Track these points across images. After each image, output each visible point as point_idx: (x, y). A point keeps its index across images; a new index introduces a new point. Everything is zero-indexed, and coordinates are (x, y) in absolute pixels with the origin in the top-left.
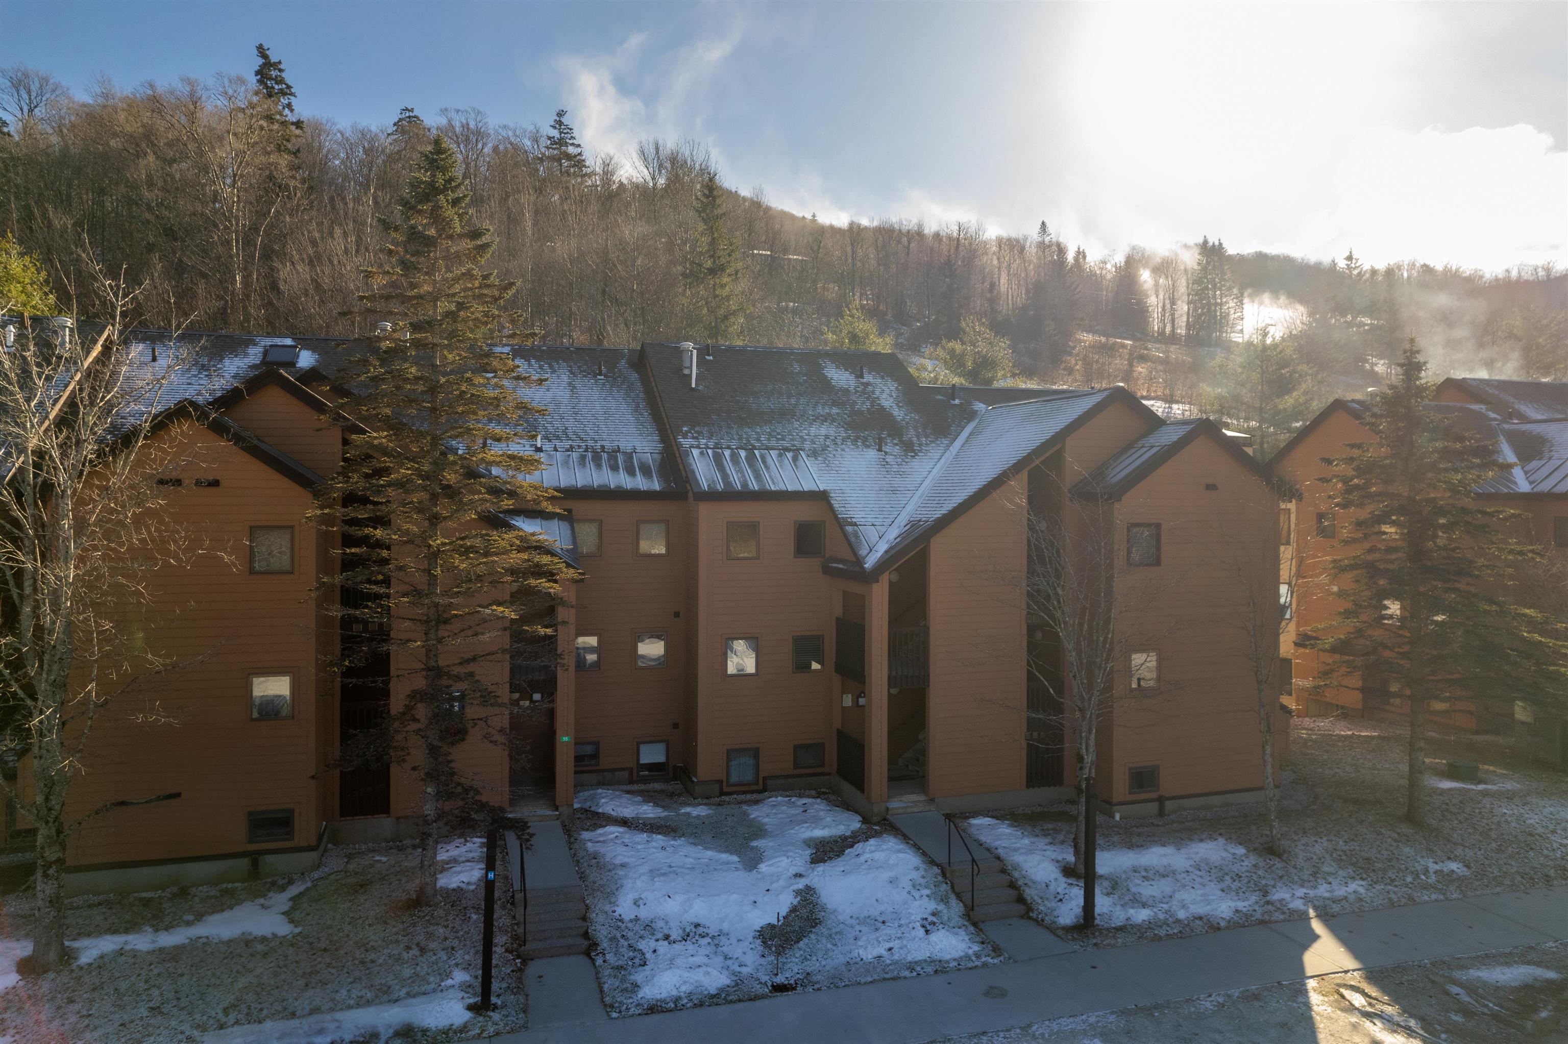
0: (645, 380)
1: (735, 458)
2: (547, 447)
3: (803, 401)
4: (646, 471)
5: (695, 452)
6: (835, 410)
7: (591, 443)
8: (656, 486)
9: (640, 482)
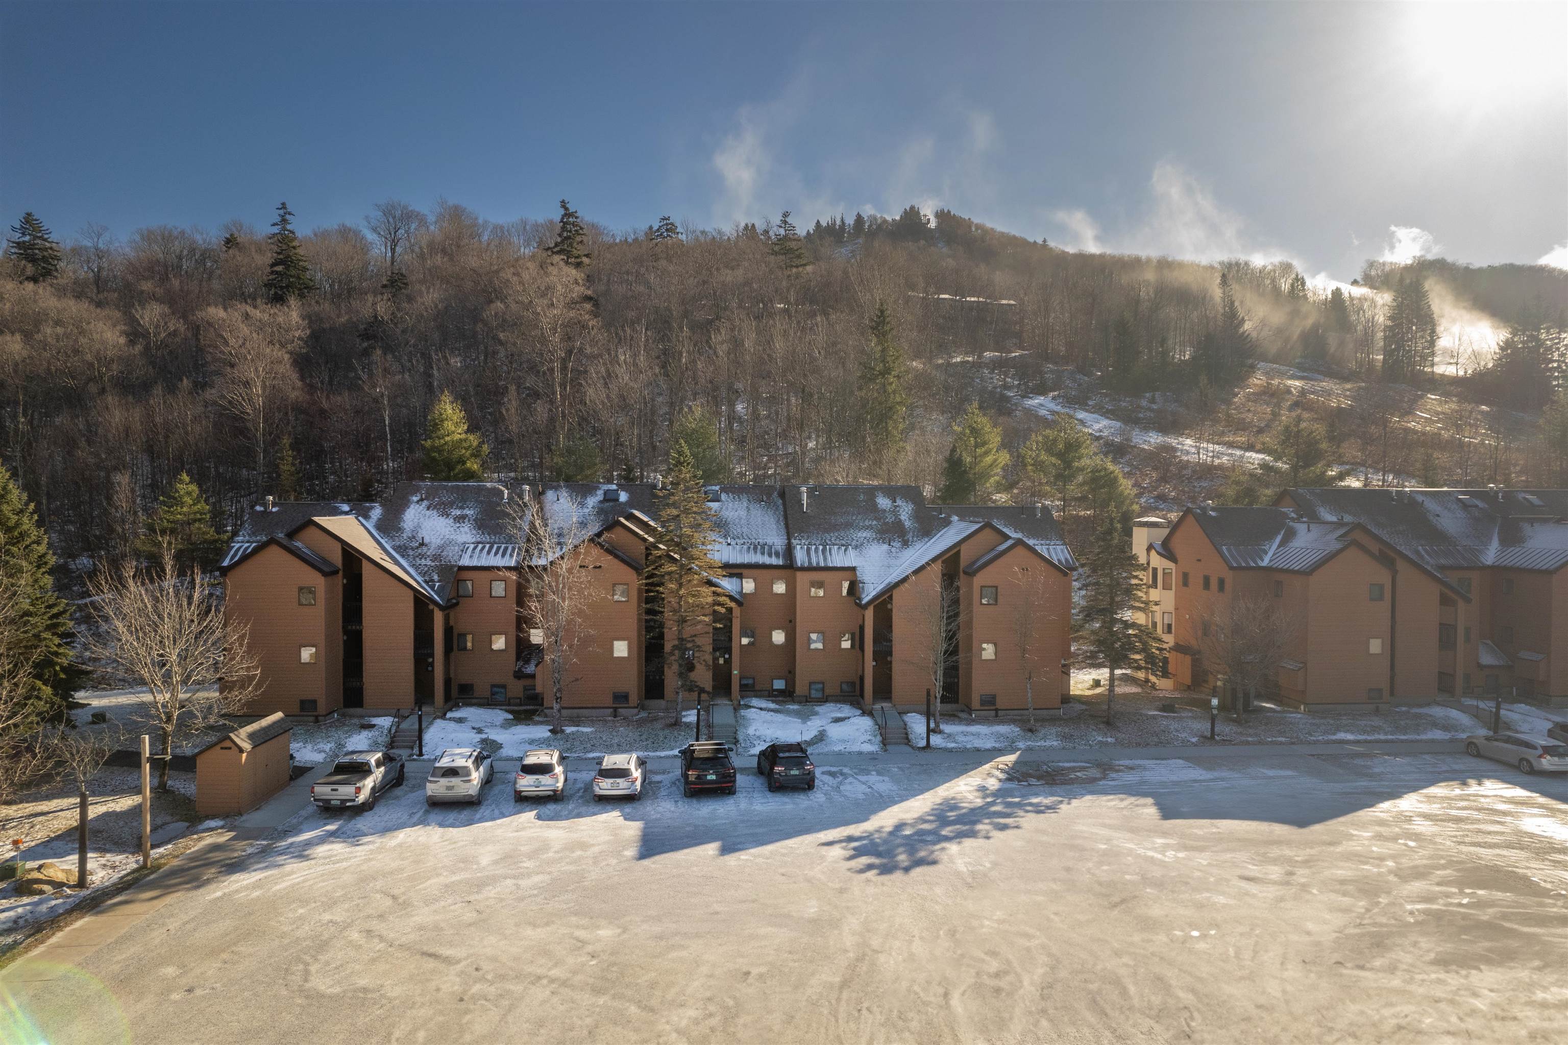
0: (784, 504)
1: (816, 550)
2: (733, 543)
3: (860, 517)
4: (777, 555)
5: (798, 547)
6: (875, 523)
7: (753, 540)
8: (781, 562)
9: (774, 561)
